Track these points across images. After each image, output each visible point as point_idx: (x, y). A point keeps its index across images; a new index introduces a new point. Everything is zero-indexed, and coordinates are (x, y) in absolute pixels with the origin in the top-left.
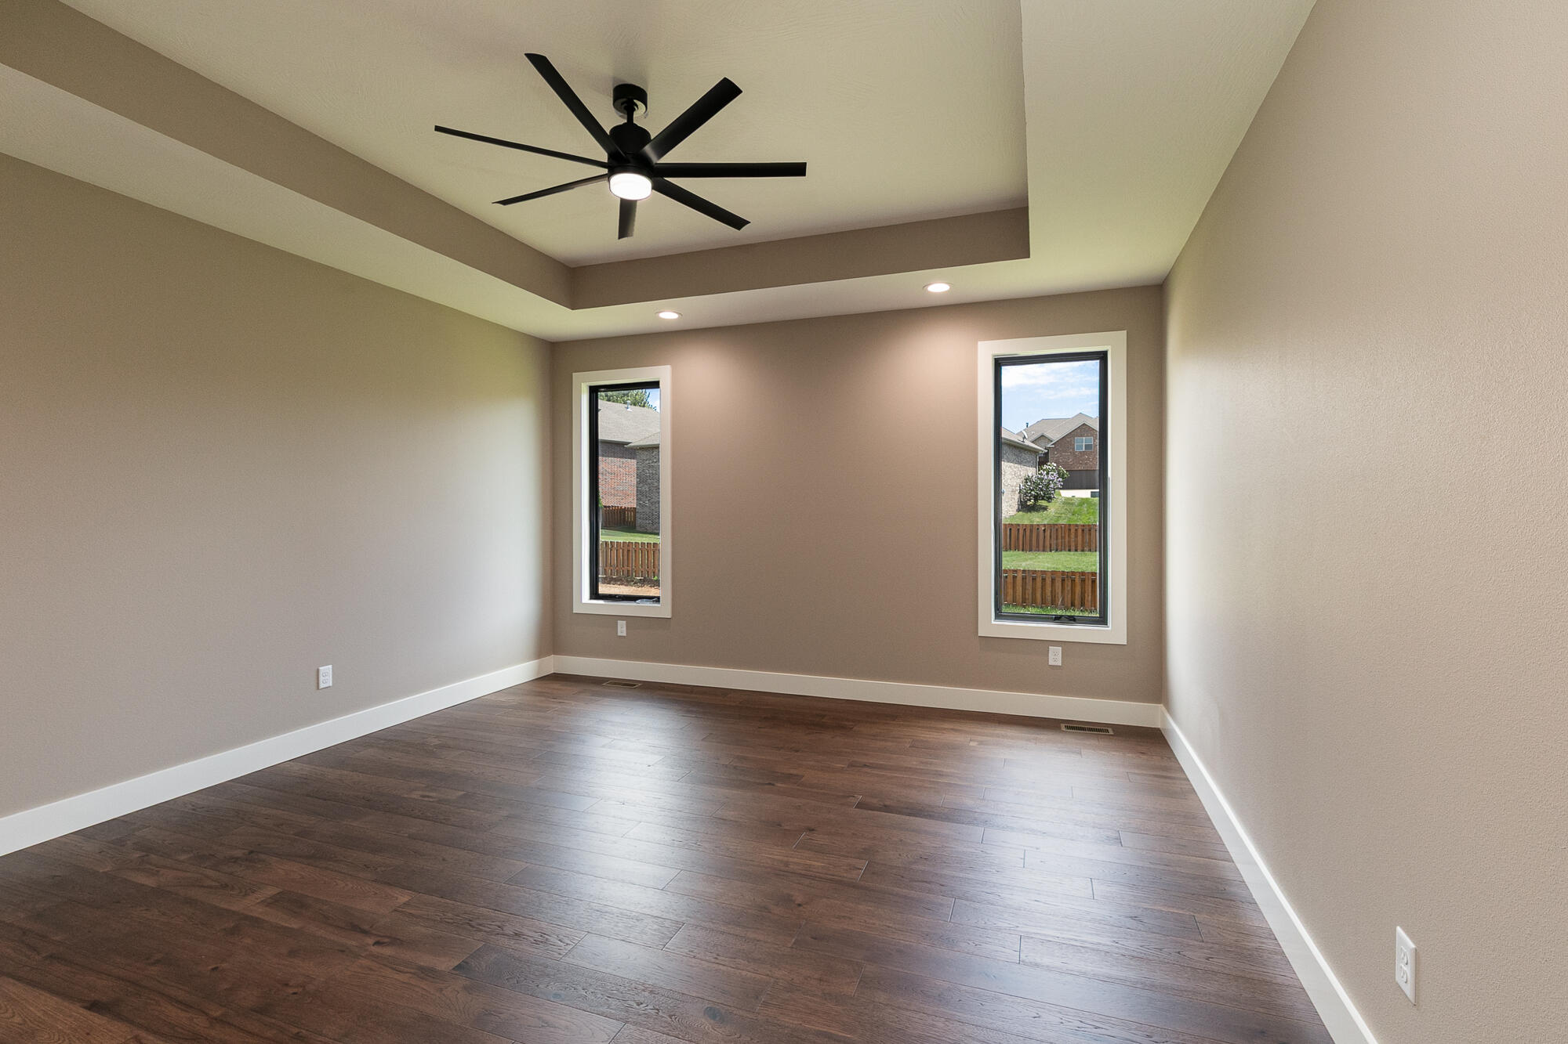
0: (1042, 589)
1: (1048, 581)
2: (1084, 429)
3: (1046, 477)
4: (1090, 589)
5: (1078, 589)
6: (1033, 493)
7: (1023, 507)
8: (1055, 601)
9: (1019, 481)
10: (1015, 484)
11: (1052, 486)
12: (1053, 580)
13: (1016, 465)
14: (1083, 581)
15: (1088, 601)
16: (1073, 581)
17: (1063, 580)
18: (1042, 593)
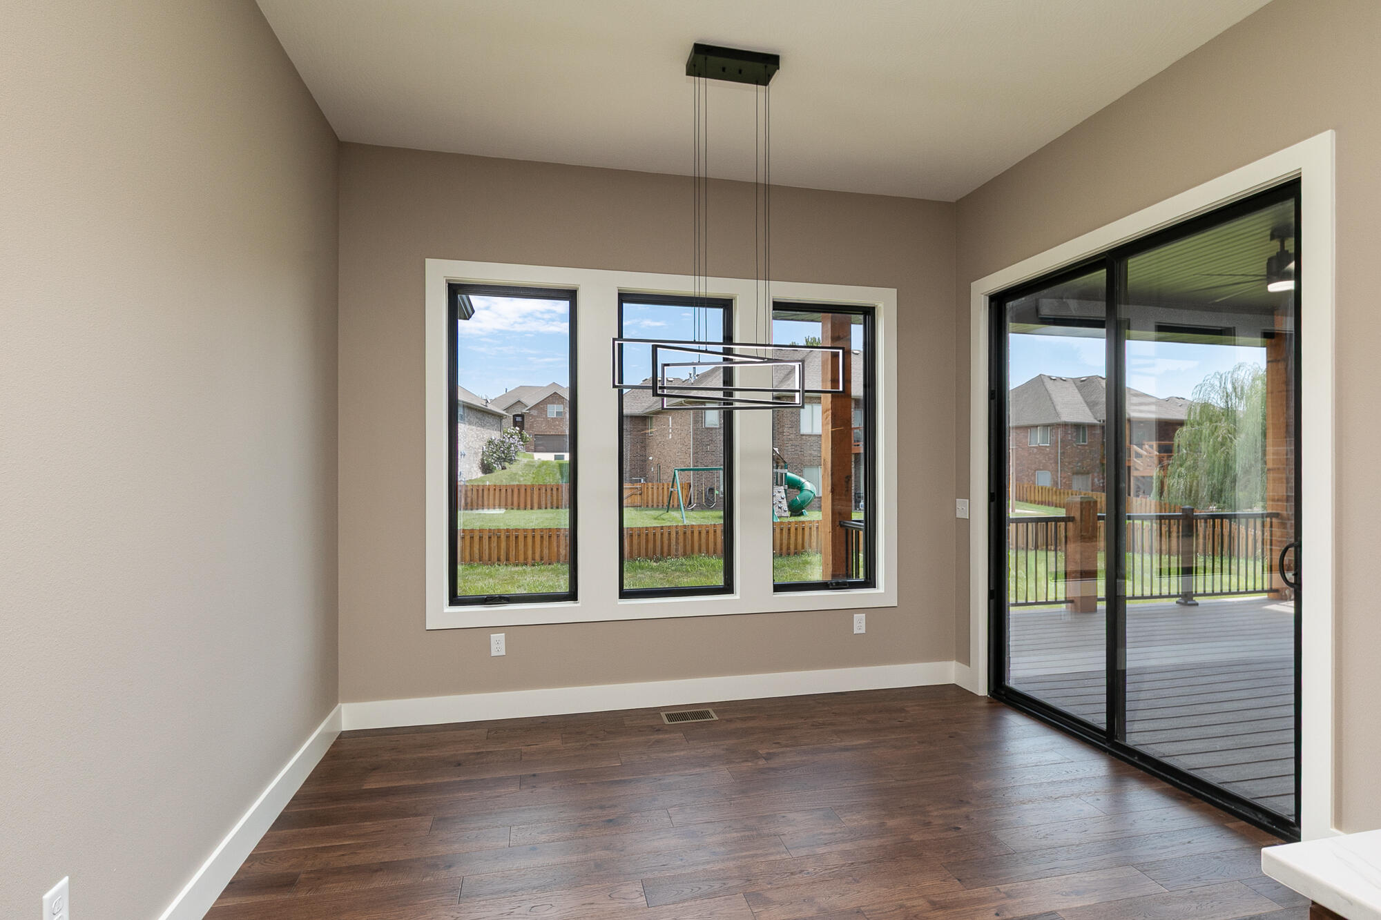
0: (471, 547)
1: (476, 539)
2: (555, 397)
3: (507, 440)
4: (514, 545)
5: (503, 545)
6: (495, 455)
7: (486, 469)
8: (482, 557)
9: (481, 443)
10: (478, 446)
11: (513, 449)
12: (481, 538)
13: (479, 428)
14: (508, 537)
15: (512, 555)
16: (499, 537)
17: (490, 538)
18: (470, 551)
